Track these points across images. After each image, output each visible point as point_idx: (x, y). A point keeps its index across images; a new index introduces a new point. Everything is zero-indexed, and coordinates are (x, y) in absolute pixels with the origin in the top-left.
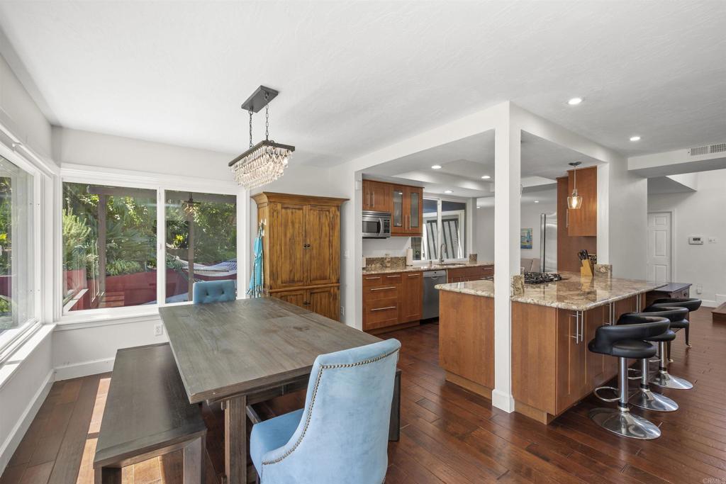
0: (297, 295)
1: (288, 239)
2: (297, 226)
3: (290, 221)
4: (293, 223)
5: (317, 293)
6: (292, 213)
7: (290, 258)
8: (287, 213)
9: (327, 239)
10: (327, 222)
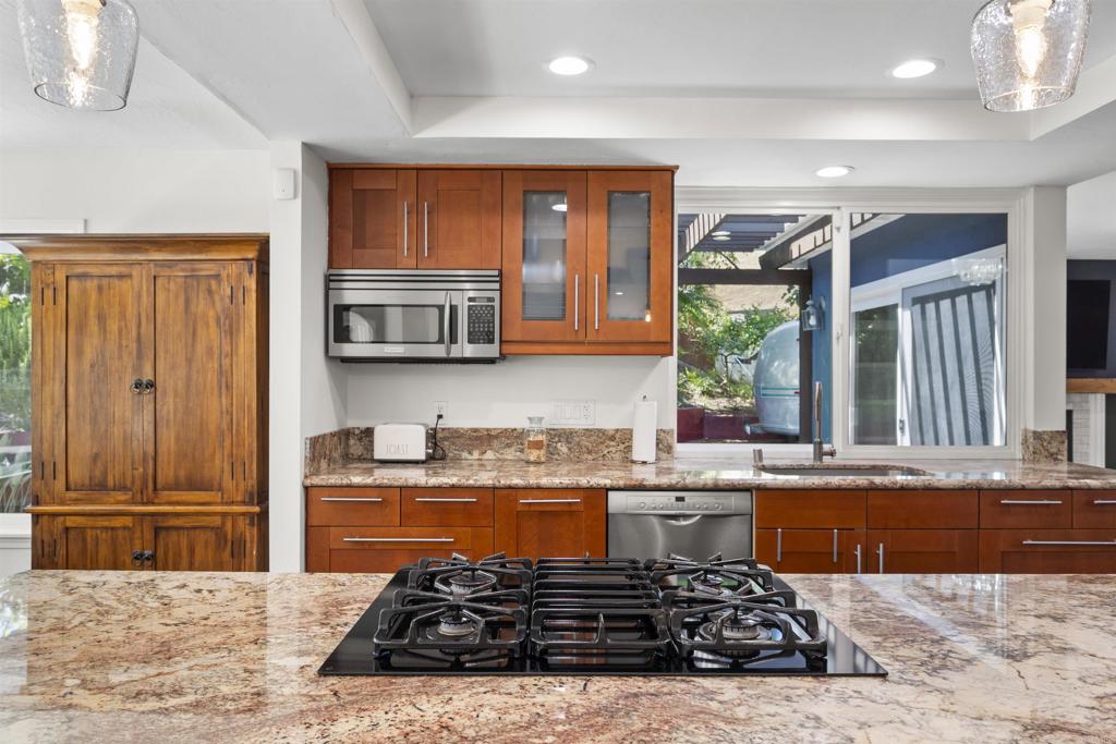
0: (113, 529)
1: (86, 366)
2: (113, 326)
3: (92, 313)
4: (101, 318)
5: (178, 528)
6: (100, 289)
7: (94, 421)
8: (84, 292)
9: (216, 366)
10: (211, 313)
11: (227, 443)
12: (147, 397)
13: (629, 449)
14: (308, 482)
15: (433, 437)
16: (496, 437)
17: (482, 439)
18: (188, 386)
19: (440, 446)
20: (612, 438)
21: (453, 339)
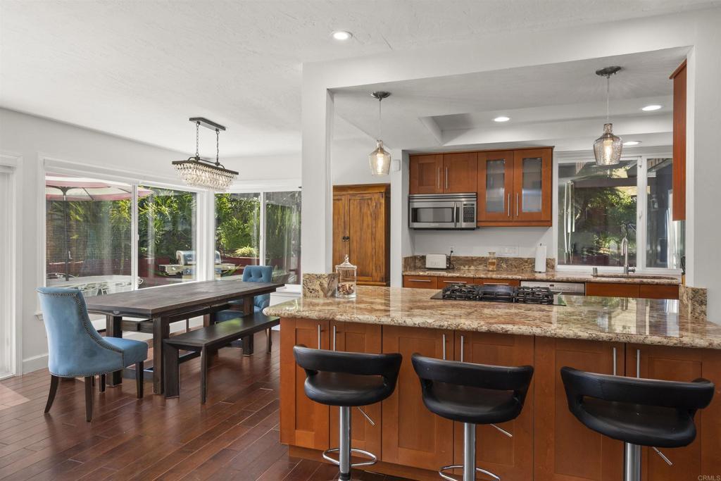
9: (370, 231)
10: (369, 212)
11: (374, 260)
12: (347, 243)
13: (534, 266)
14: (404, 274)
15: (449, 260)
16: (476, 260)
17: (470, 261)
18: (360, 239)
19: (452, 263)
20: (526, 262)
21: (458, 221)
